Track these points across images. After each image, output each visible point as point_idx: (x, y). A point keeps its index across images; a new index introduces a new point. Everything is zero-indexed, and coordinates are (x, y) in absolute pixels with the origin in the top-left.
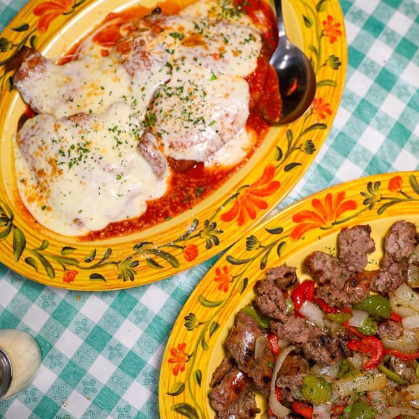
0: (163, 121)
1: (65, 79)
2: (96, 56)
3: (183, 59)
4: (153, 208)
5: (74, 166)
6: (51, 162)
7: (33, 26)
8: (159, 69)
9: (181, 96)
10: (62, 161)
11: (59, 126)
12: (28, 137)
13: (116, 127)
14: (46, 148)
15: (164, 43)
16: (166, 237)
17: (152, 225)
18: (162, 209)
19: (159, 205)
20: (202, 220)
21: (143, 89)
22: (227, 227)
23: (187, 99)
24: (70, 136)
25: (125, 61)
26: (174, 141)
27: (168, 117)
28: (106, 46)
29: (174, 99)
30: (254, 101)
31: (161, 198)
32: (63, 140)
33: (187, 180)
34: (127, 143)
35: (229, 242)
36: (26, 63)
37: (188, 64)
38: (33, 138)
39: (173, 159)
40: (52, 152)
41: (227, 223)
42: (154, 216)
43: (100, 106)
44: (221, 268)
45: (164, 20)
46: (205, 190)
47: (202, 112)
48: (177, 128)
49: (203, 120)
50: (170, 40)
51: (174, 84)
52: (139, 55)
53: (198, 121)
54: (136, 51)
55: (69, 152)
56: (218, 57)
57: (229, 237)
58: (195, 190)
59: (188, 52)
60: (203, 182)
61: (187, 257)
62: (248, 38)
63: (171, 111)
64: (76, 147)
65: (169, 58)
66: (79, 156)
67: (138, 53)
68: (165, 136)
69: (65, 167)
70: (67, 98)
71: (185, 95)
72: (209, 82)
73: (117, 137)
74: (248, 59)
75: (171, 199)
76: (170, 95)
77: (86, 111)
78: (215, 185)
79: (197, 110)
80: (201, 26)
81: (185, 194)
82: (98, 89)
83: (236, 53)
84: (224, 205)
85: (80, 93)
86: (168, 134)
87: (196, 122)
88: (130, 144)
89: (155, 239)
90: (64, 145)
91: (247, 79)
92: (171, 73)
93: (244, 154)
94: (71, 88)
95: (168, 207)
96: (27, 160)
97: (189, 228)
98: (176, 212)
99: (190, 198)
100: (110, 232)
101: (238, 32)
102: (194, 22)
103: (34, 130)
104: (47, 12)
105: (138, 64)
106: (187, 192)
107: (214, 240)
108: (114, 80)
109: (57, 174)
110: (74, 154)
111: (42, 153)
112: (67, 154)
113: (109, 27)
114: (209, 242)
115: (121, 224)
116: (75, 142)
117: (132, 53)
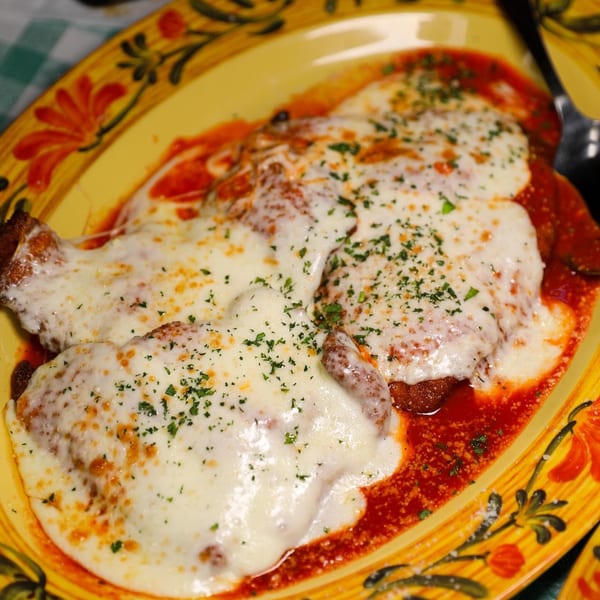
0: (359, 311)
1: (116, 270)
2: (169, 222)
3: (372, 184)
4: (381, 500)
5: (183, 430)
6: (122, 434)
7: (16, 181)
8: (329, 209)
9: (388, 254)
10: (151, 426)
11: (131, 354)
12: (51, 397)
13: (261, 336)
14: (106, 406)
15: (323, 163)
16: (433, 545)
17: (390, 535)
18: (403, 499)
19: (394, 490)
20: (509, 493)
21: (303, 253)
22: (573, 492)
23: (404, 256)
24: (161, 369)
25: (245, 211)
26: (397, 342)
27: (371, 301)
28: (183, 200)
29: (374, 264)
30: (547, 239)
31: (394, 476)
32: (146, 379)
33: (442, 428)
34: (293, 363)
35: (588, 518)
36: (26, 244)
37: (386, 191)
38: (68, 396)
39: (402, 384)
40: (123, 411)
41: (568, 484)
42: (388, 517)
43: (209, 305)
44: (588, 577)
45: (307, 126)
46: (490, 441)
47: (443, 277)
48: (396, 316)
49: (450, 291)
50: (333, 157)
51: (365, 234)
52: (277, 191)
53: (440, 294)
54: (268, 185)
55: (164, 402)
56: (445, 167)
57: (583, 509)
58: (467, 443)
59: (378, 172)
60: (482, 424)
61: (501, 571)
62: (494, 128)
63: (372, 288)
64: (180, 389)
65: (342, 189)
66: (190, 405)
67: (273, 187)
68: (373, 340)
69: (160, 438)
70: (132, 300)
71: (396, 248)
72: (441, 216)
73: (268, 355)
74: (508, 166)
75: (418, 473)
76: (363, 258)
77: (183, 318)
78: (510, 425)
79: (432, 272)
80: (388, 125)
81: (448, 457)
82: (196, 274)
83: (481, 158)
84: (549, 451)
85: (157, 289)
86: (379, 332)
87: (435, 298)
88: (300, 364)
89: (409, 555)
90: (149, 390)
91: (518, 200)
92: (354, 215)
93: (556, 351)
94: (135, 282)
95: (416, 491)
96: (55, 450)
97: (482, 515)
98: (439, 498)
99: (461, 463)
100: (293, 569)
101: (471, 121)
102: (371, 121)
103: (66, 378)
104: (43, 151)
105: (279, 208)
106: (450, 451)
107: (551, 523)
108: (229, 254)
109: (142, 457)
110: (177, 405)
111: (97, 420)
112: (159, 408)
113: (180, 166)
114: (540, 530)
115: (315, 547)
116: (174, 380)
117: (259, 191)
